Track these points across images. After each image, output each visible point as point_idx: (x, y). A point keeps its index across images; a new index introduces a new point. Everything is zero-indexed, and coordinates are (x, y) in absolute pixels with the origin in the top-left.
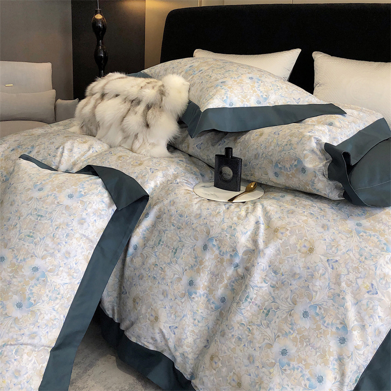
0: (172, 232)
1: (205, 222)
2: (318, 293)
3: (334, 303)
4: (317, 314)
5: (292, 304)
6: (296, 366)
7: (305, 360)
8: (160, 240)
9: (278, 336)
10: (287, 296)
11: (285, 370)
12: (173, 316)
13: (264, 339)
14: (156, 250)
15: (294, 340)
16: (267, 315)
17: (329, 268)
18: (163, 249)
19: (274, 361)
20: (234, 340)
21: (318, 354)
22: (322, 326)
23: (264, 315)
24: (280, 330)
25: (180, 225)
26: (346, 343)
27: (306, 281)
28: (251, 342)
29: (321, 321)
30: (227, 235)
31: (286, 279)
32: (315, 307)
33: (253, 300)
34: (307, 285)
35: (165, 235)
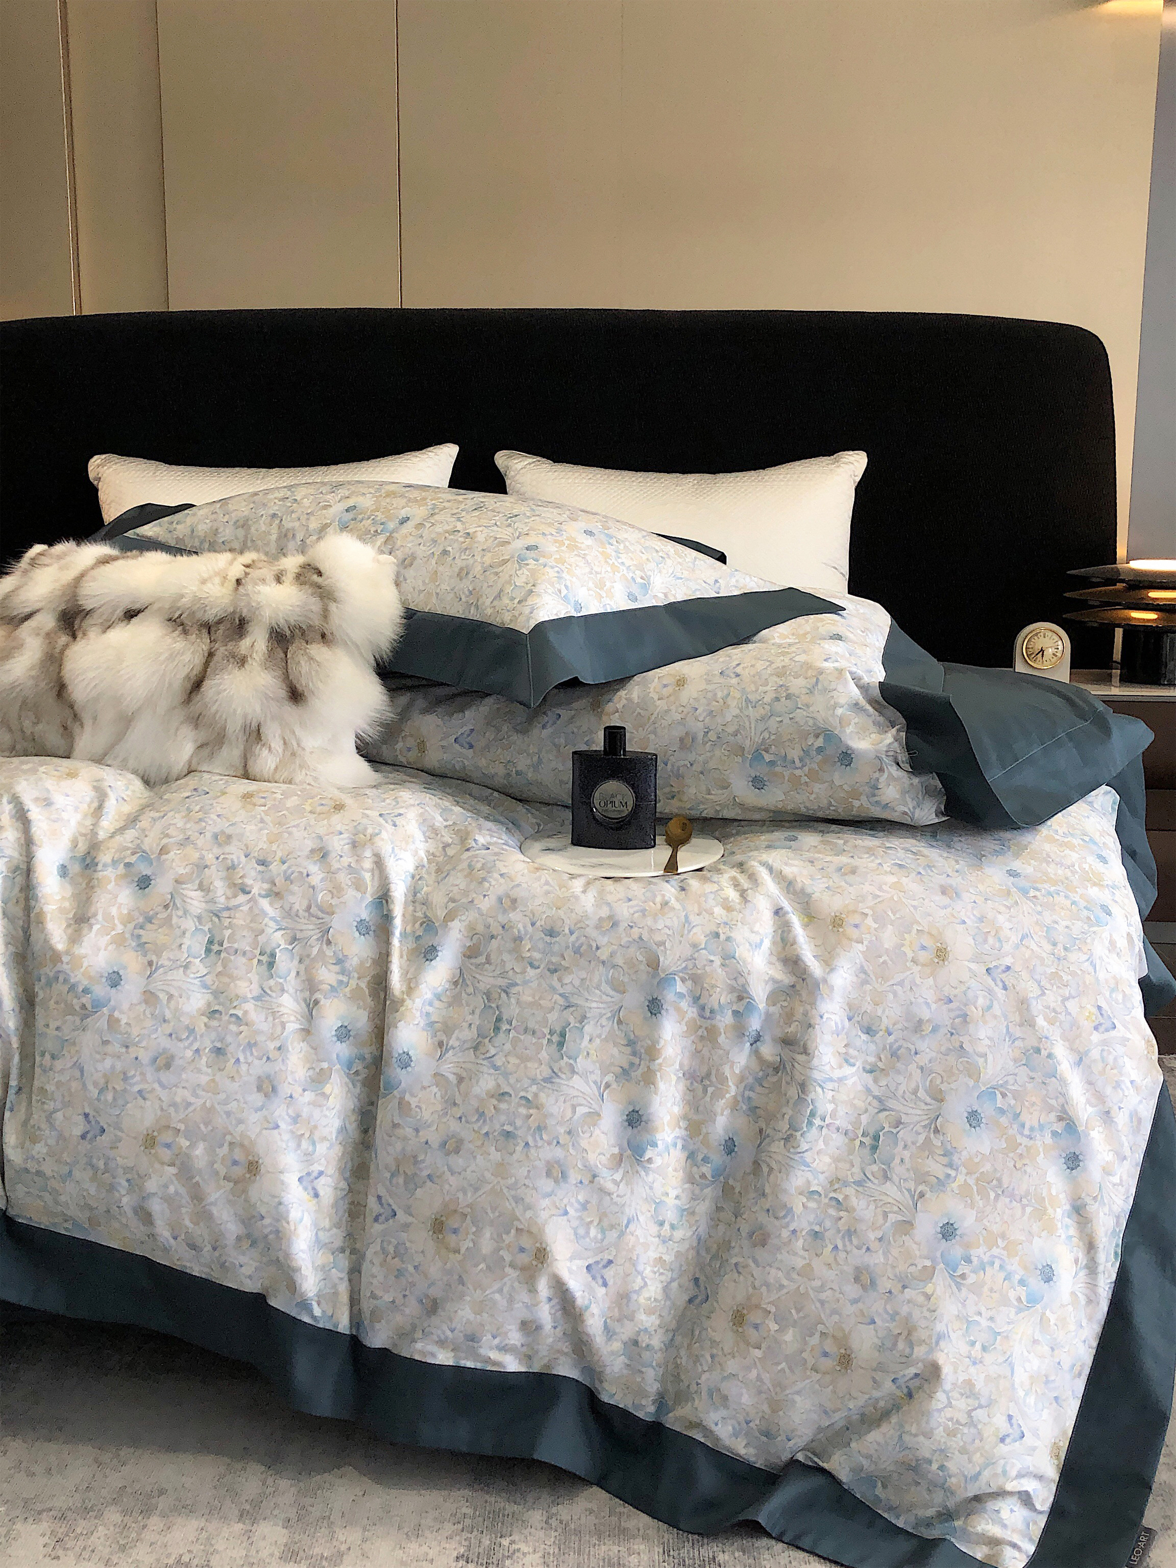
0: (534, 985)
1: (636, 937)
2: (990, 1058)
3: (1032, 1074)
4: (1002, 1111)
5: (933, 1102)
6: (986, 1259)
7: (1003, 1236)
8: (499, 1020)
9: (922, 1195)
10: (913, 1085)
11: (963, 1276)
12: (593, 1232)
13: (885, 1215)
14: (493, 1051)
15: (965, 1192)
16: (874, 1148)
17: (996, 989)
18: (515, 1041)
19: (928, 1263)
20: (800, 1243)
21: (1029, 1210)
22: (1019, 1139)
23: (867, 1151)
24: (922, 1177)
25: (554, 960)
26: (1081, 1164)
27: (952, 1034)
28: (850, 1233)
29: (1015, 1126)
30: (712, 958)
31: (900, 1042)
32: (991, 1093)
33: (828, 1120)
34: (957, 1045)
35: (513, 1001)
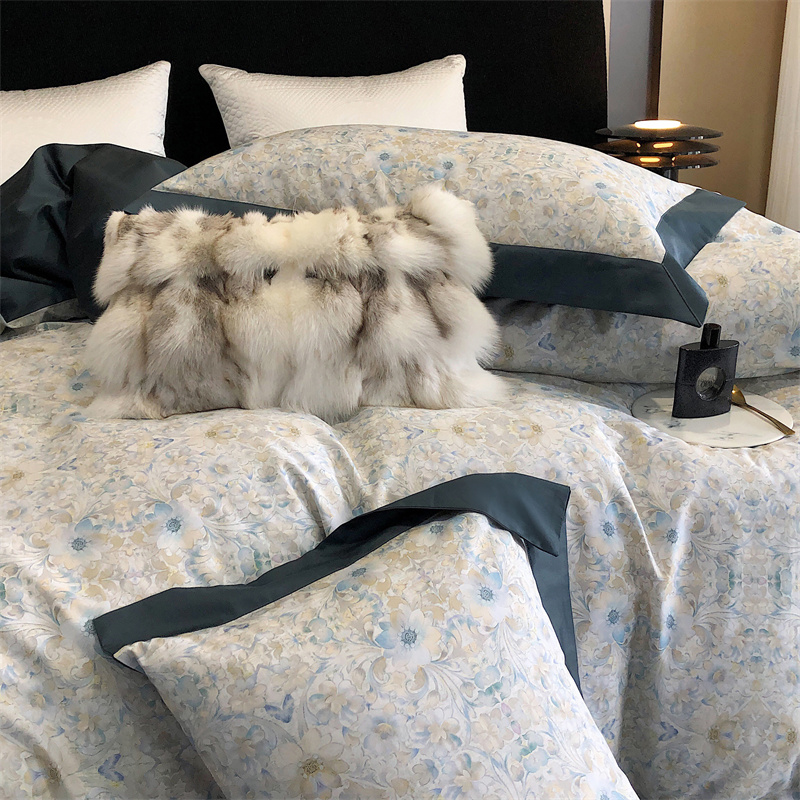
0: (750, 544)
8: (732, 576)
18: (746, 590)
25: (760, 523)
35: (738, 560)
